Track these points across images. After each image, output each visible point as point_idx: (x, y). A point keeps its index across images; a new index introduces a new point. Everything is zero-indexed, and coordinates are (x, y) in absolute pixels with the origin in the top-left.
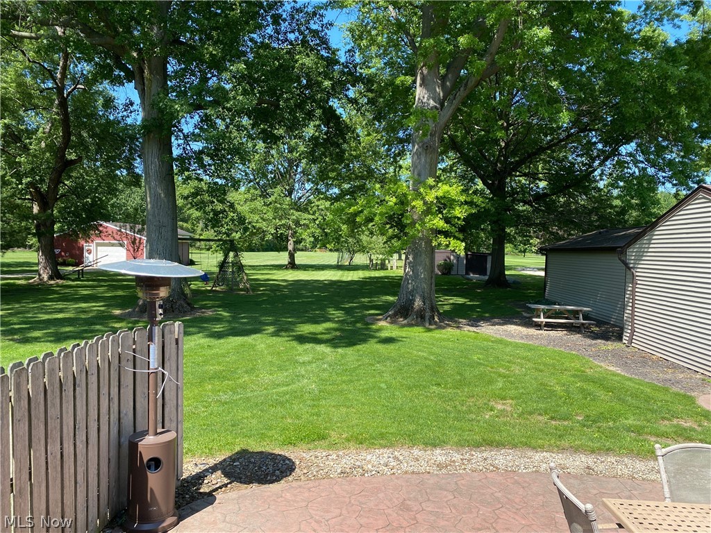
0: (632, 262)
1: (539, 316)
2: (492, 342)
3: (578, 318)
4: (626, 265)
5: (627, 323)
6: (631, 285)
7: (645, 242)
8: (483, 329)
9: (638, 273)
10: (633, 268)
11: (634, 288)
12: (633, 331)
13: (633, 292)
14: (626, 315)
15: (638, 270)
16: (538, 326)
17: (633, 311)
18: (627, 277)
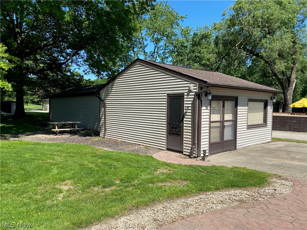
0: (103, 97)
1: (55, 128)
2: (33, 144)
3: (74, 127)
4: (100, 99)
5: (102, 127)
6: (103, 108)
7: (109, 87)
8: (23, 139)
9: (107, 102)
10: (104, 100)
11: (105, 109)
12: (105, 130)
13: (105, 111)
14: (101, 123)
15: (106, 101)
16: (55, 133)
17: (105, 120)
18: (101, 104)
